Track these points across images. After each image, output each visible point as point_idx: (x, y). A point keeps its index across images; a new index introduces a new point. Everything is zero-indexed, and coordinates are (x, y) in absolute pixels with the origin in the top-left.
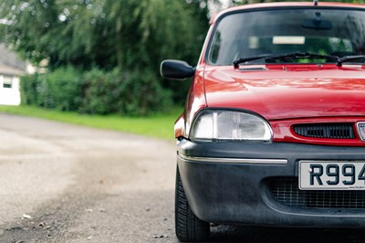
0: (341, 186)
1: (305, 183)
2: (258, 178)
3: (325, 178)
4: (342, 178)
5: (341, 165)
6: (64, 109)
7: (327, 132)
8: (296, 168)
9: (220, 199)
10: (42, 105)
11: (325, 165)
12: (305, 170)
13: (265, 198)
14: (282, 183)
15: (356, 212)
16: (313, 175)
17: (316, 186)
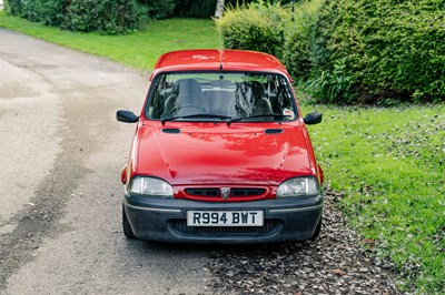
0: (210, 224)
1: (190, 223)
2: (165, 219)
3: (201, 220)
4: (211, 220)
5: (210, 213)
6: (47, 24)
7: (204, 193)
8: (185, 214)
9: (145, 228)
10: (26, 17)
11: (201, 213)
12: (190, 215)
13: (169, 229)
14: (178, 221)
15: (220, 236)
16: (195, 218)
17: (197, 224)
